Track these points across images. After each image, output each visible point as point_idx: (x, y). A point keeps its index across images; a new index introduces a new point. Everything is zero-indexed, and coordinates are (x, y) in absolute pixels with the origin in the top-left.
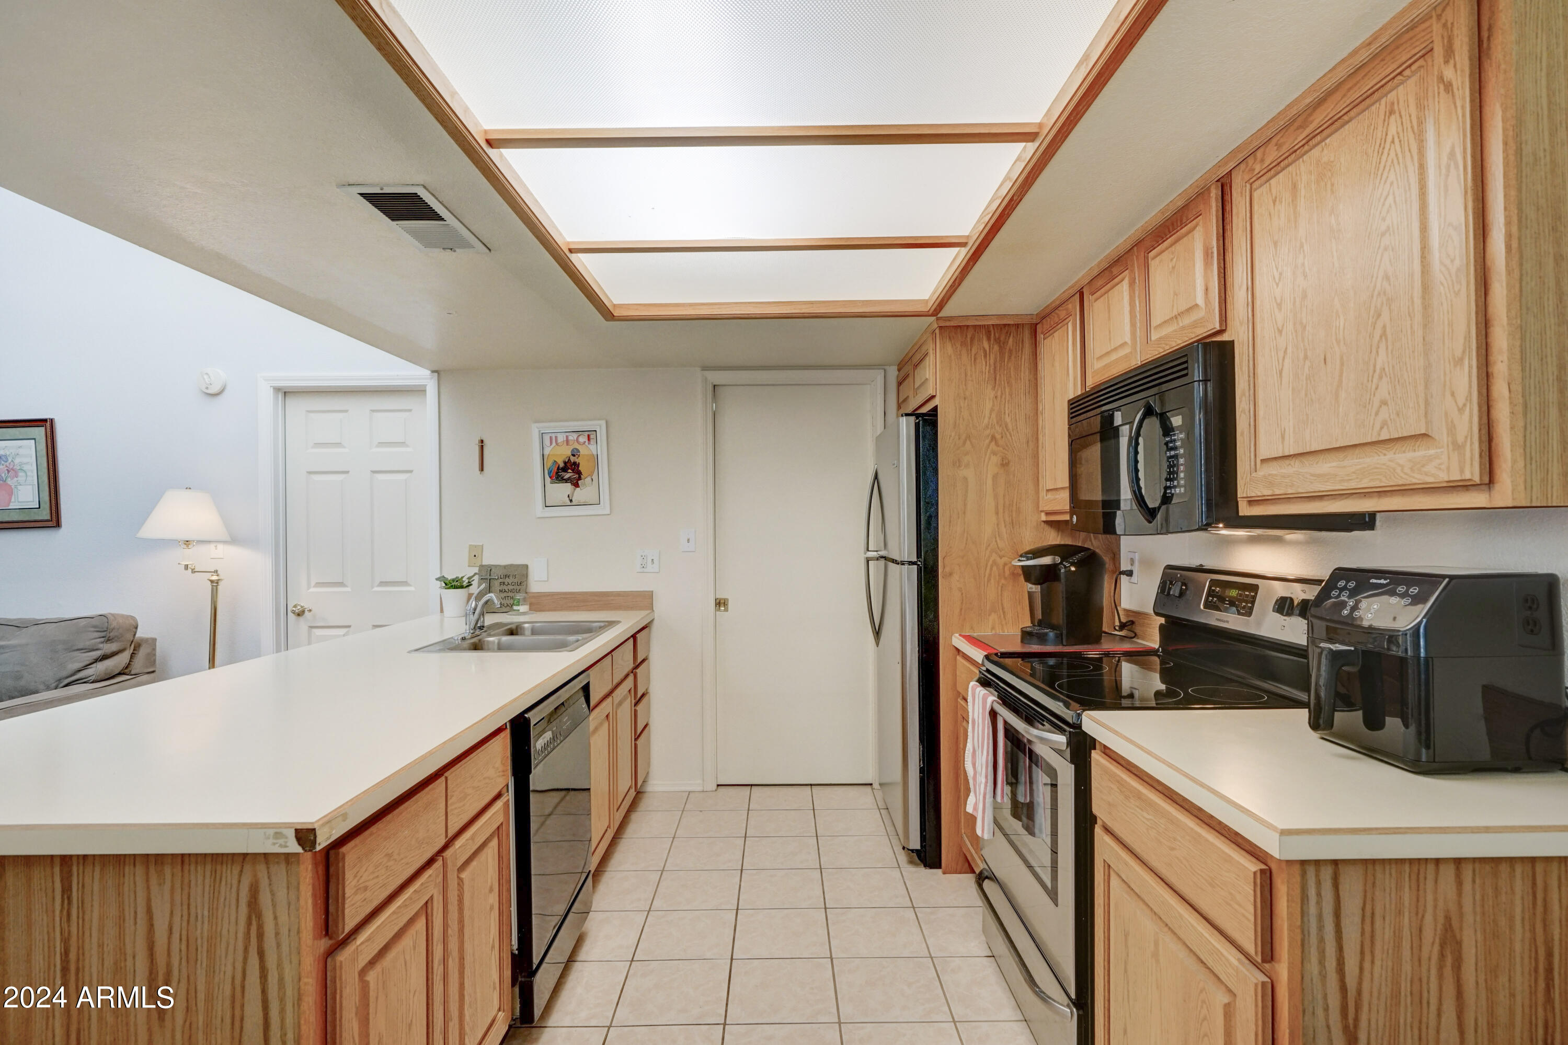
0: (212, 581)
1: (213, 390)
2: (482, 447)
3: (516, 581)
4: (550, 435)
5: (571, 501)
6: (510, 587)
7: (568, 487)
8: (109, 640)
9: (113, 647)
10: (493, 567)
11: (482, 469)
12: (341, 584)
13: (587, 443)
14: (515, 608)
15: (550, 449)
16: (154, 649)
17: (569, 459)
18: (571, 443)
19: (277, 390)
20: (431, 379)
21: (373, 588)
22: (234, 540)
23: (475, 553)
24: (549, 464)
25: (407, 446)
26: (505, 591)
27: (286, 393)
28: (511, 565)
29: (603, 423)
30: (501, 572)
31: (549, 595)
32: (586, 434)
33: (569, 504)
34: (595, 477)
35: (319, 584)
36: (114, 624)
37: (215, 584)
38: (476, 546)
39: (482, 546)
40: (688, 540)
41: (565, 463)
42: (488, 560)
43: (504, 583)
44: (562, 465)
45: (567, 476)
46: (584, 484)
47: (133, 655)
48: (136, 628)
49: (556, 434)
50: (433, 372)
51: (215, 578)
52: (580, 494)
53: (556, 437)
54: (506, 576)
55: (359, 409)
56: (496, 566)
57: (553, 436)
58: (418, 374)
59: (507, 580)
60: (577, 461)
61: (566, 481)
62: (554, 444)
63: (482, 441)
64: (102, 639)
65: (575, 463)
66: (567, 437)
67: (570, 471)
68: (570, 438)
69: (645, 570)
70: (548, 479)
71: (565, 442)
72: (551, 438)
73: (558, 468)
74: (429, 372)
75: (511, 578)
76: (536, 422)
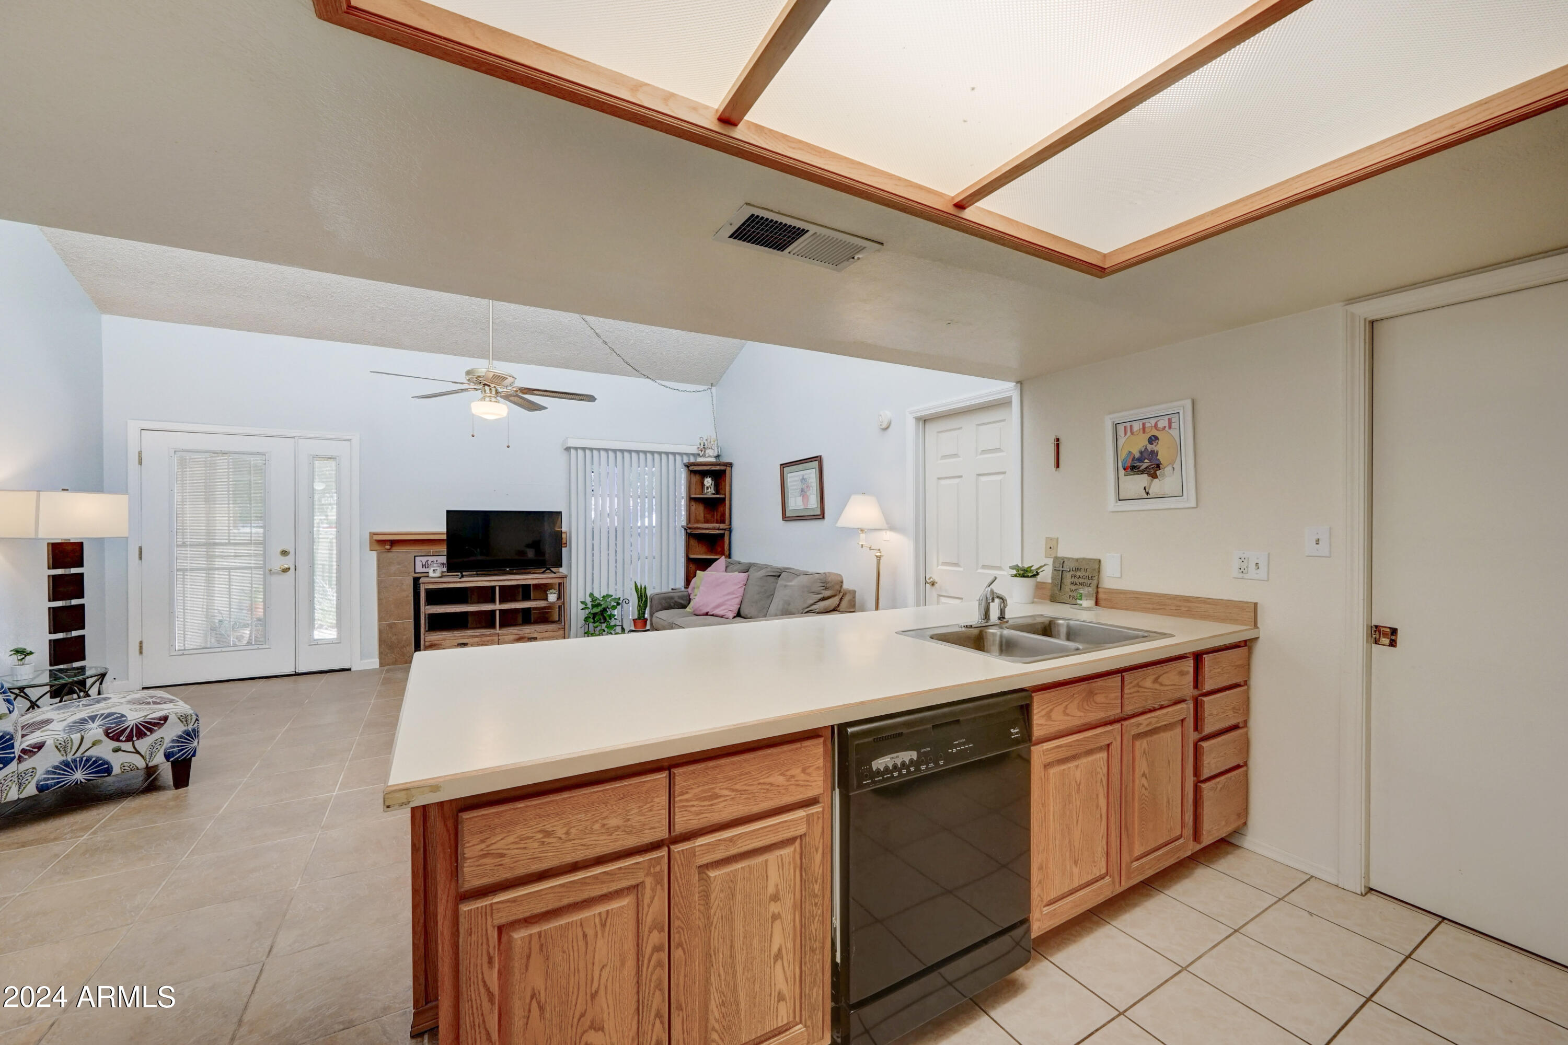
0: (877, 556)
1: (884, 426)
2: (1058, 446)
3: (1087, 574)
4: (1125, 424)
5: (1148, 493)
6: (1081, 581)
7: (1143, 479)
8: (826, 589)
9: (827, 593)
10: (1065, 560)
11: (1057, 465)
12: (956, 565)
13: (1167, 429)
14: (1079, 602)
15: (1124, 440)
16: (854, 597)
17: (1146, 449)
18: (1147, 430)
19: (918, 419)
20: (1015, 389)
21: (977, 570)
22: (892, 528)
23: (1052, 544)
24: (1123, 455)
25: (1002, 451)
26: (1076, 584)
27: (924, 421)
28: (1084, 559)
29: (1188, 403)
30: (1073, 565)
31: (1121, 593)
32: (1167, 417)
33: (1146, 497)
34: (1177, 466)
35: (944, 564)
36: (829, 579)
37: (879, 558)
38: (1051, 539)
39: (1058, 538)
40: (1318, 540)
41: (1141, 453)
42: (1065, 551)
43: (1075, 576)
44: (1137, 455)
45: (1144, 466)
46: (1163, 475)
47: (841, 599)
48: (842, 582)
49: (1131, 423)
50: (1017, 382)
51: (878, 554)
52: (1156, 486)
53: (1131, 426)
54: (1078, 569)
55: (968, 425)
56: (1069, 559)
57: (1128, 425)
58: (1005, 388)
59: (1078, 573)
60: (1155, 449)
61: (1142, 472)
62: (1129, 433)
63: (1058, 440)
64: (823, 588)
65: (1152, 452)
66: (1144, 424)
67: (1146, 461)
68: (1148, 425)
69: (1245, 576)
70: (1122, 472)
71: (1142, 431)
72: (1125, 427)
73: (1133, 459)
74: (1015, 384)
75: (1082, 571)
76: (1110, 413)
